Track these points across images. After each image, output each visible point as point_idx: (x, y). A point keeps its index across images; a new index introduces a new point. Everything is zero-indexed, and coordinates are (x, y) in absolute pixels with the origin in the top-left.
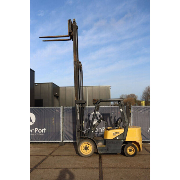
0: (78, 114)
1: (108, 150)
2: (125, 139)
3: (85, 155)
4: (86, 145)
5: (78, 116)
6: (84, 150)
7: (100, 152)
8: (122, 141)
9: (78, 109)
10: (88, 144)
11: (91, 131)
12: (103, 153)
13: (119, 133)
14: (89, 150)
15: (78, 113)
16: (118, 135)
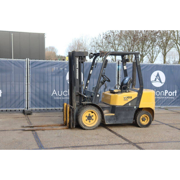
0: (77, 72)
1: (117, 119)
2: (139, 106)
3: (88, 127)
4: (89, 114)
5: (77, 73)
6: (86, 120)
7: (107, 122)
8: (135, 107)
9: (77, 64)
10: (92, 112)
11: (97, 95)
12: (111, 123)
13: (131, 97)
14: (93, 120)
15: (77, 70)
16: (130, 100)
